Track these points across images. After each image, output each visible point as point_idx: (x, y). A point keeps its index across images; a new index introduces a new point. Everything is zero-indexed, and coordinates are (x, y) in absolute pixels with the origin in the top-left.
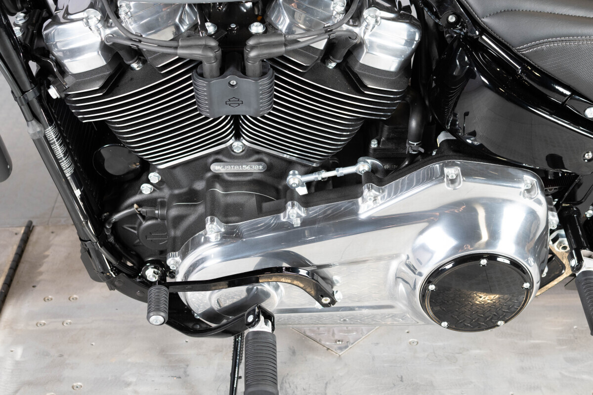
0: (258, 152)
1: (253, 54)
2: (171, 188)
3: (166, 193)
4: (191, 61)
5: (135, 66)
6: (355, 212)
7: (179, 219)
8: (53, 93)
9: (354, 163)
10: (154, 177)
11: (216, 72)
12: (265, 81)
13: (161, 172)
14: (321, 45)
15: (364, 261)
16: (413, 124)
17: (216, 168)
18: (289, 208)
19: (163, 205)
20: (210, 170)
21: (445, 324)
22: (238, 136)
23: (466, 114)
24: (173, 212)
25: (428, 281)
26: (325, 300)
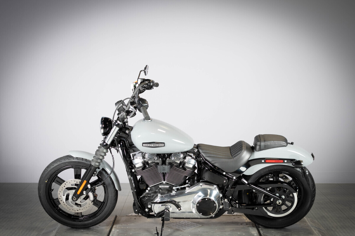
0: (168, 184)
1: (167, 162)
2: (152, 191)
3: (151, 192)
4: (157, 163)
5: (147, 166)
6: (184, 192)
7: (153, 196)
8: (133, 171)
9: (185, 185)
10: (149, 189)
11: (161, 164)
12: (169, 166)
13: (150, 187)
14: (179, 162)
15: (187, 201)
16: (196, 178)
17: (160, 186)
18: (173, 192)
19: (150, 194)
20: (159, 187)
21: (201, 214)
22: (164, 180)
23: (204, 177)
24: (152, 195)
25: (197, 204)
26: (179, 209)
